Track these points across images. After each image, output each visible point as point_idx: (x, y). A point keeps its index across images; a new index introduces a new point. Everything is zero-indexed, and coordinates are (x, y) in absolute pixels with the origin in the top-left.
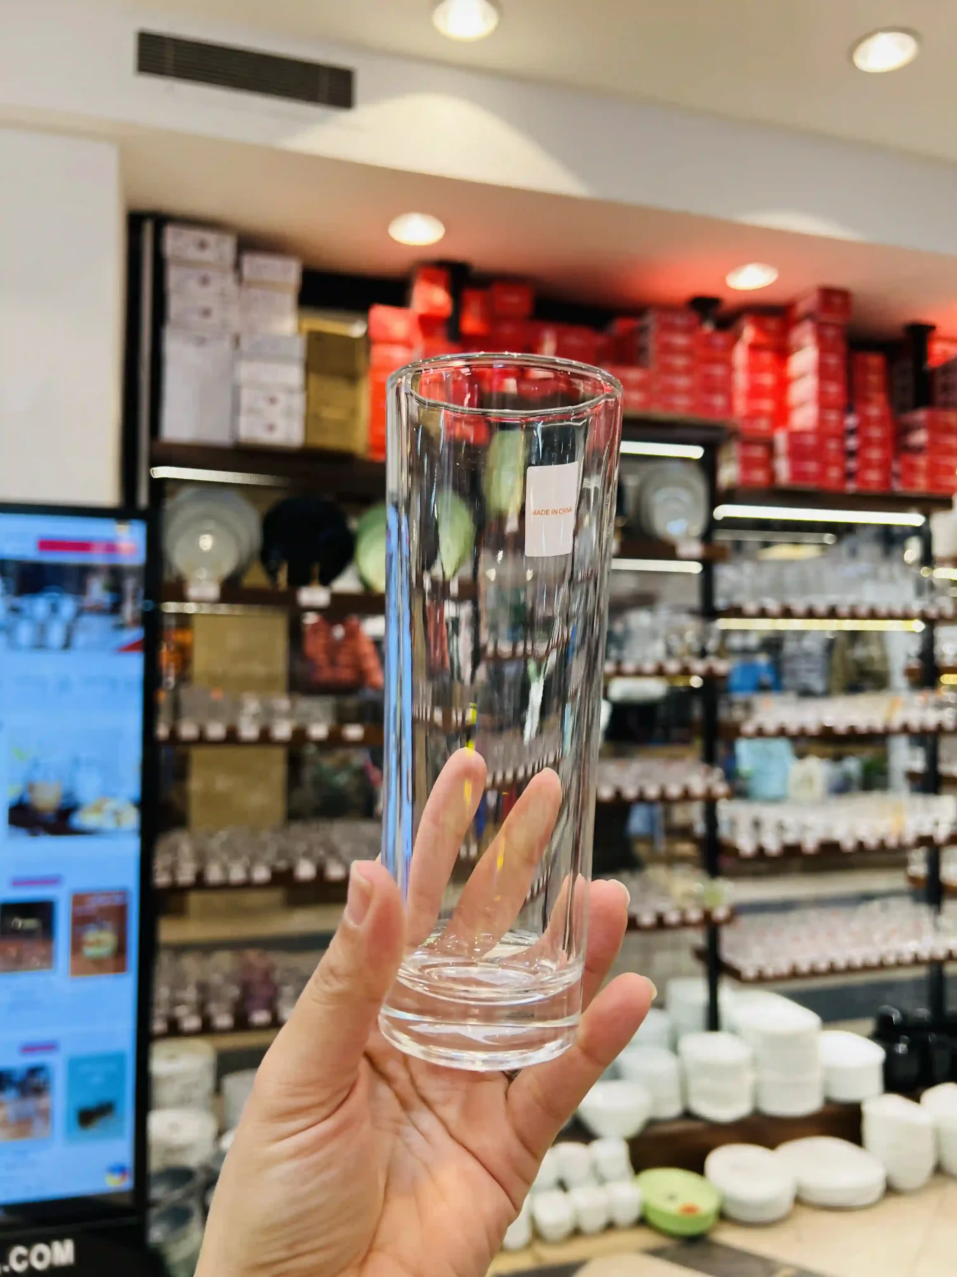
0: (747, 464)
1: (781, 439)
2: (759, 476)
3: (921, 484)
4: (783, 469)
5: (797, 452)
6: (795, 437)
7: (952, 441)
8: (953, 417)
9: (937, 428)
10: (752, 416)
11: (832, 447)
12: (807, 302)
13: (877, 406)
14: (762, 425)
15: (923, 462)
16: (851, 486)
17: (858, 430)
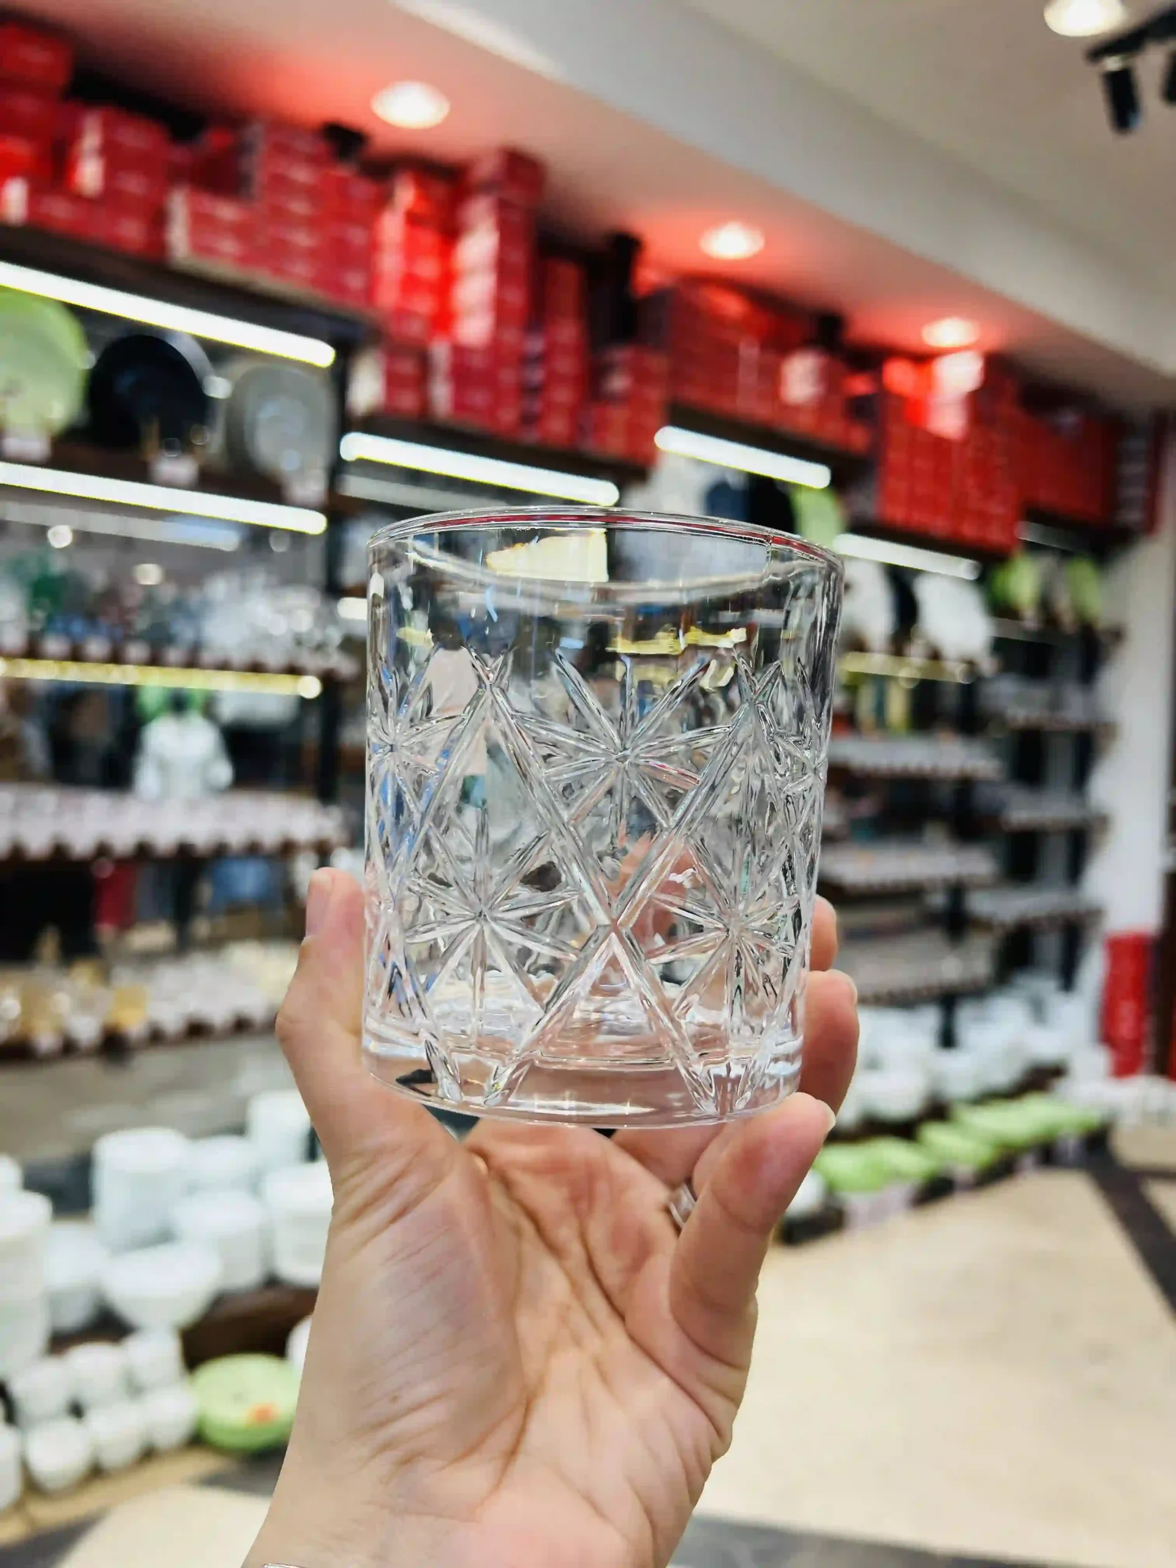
0: (393, 381)
1: (440, 352)
2: (407, 401)
3: (615, 445)
4: (441, 394)
5: (462, 375)
6: (459, 351)
7: (655, 394)
8: (658, 363)
9: (641, 376)
10: (402, 314)
11: (507, 376)
12: (487, 168)
13: (567, 332)
14: (415, 328)
15: (618, 415)
16: (531, 437)
17: (543, 359)
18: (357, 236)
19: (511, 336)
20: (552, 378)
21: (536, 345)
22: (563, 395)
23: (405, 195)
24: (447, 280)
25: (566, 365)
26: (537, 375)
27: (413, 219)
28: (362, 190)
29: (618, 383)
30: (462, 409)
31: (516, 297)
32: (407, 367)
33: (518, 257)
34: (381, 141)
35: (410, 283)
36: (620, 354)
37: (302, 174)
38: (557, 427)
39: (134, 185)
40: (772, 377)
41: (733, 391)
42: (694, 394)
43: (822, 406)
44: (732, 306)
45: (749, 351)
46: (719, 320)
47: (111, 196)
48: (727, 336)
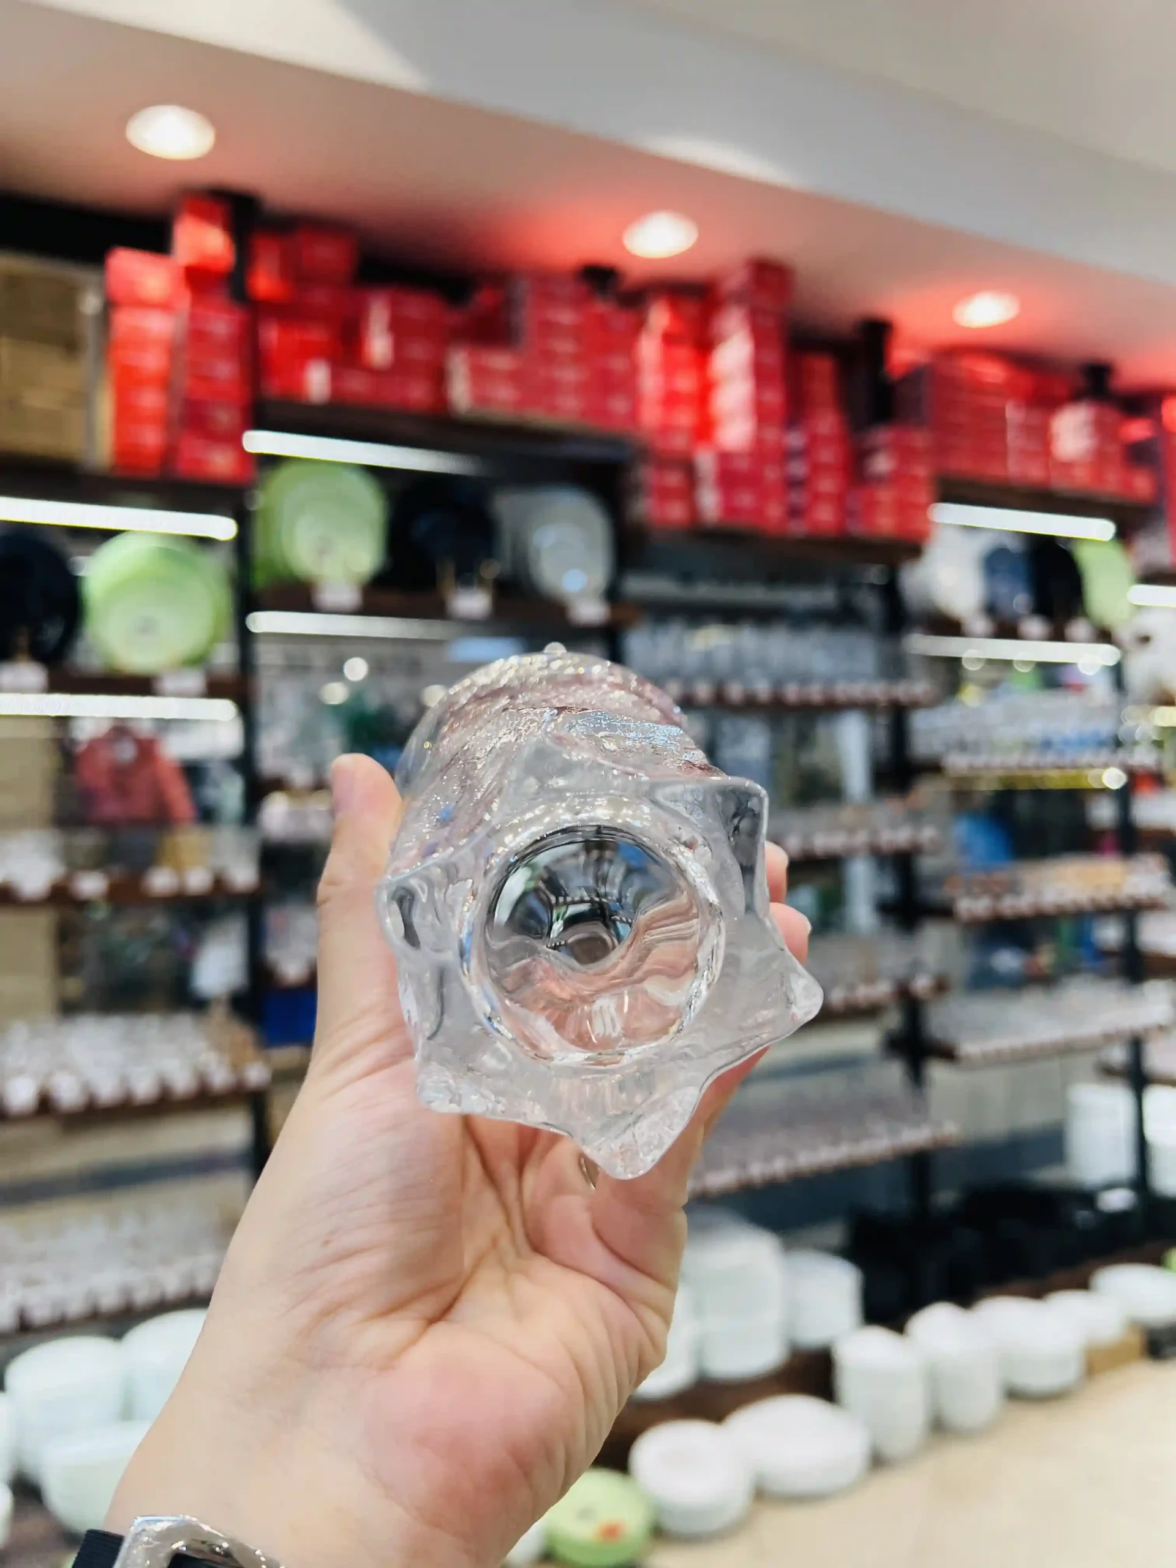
0: (662, 494)
1: (706, 461)
2: (677, 511)
3: (883, 526)
4: (710, 500)
5: (729, 479)
6: (725, 458)
7: (921, 471)
8: (920, 439)
9: (905, 454)
10: (666, 429)
11: (771, 474)
12: (736, 280)
13: (827, 423)
14: (679, 442)
15: (885, 496)
17: (804, 453)
18: (618, 364)
19: (772, 434)
20: (817, 468)
21: (795, 440)
22: (827, 485)
23: (659, 318)
24: (705, 391)
25: (827, 455)
26: (798, 469)
27: (669, 339)
28: (620, 320)
29: (882, 464)
30: (729, 508)
31: (774, 397)
32: (673, 479)
33: (773, 358)
34: (635, 273)
35: (671, 399)
36: (882, 435)
37: (566, 317)
38: (825, 515)
39: (418, 351)
40: (1042, 437)
41: (1002, 455)
42: (962, 464)
43: (1099, 458)
44: (993, 372)
45: (1013, 414)
46: (979, 387)
47: (400, 365)
48: (991, 401)
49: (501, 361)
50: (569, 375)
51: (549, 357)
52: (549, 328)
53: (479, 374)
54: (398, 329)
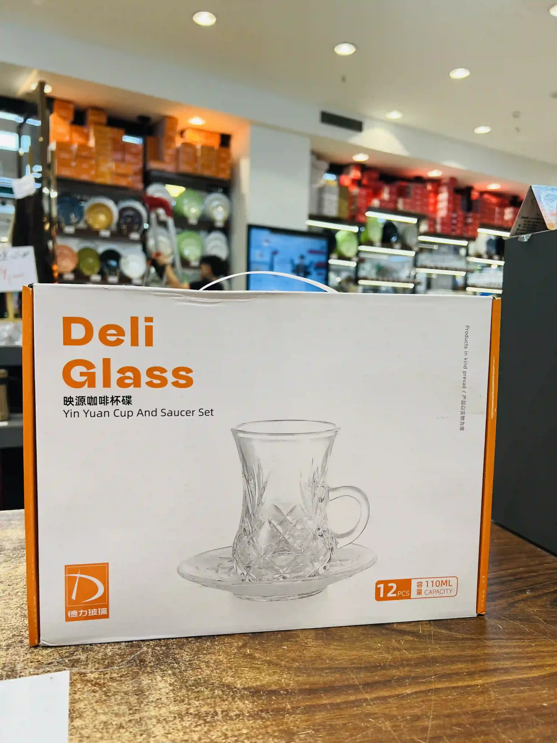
0: (430, 226)
1: (438, 219)
2: (432, 230)
3: (470, 234)
4: (439, 228)
5: (443, 224)
6: (441, 218)
7: (477, 222)
8: (478, 215)
9: (475, 218)
11: (450, 222)
12: (446, 180)
13: (460, 212)
15: (470, 227)
16: (453, 234)
17: (456, 218)
18: (425, 200)
19: (450, 214)
20: (458, 222)
21: (454, 215)
22: (460, 225)
23: (429, 187)
24: (436, 203)
25: (460, 219)
26: (455, 221)
29: (470, 221)
30: (443, 230)
31: (451, 206)
32: (432, 223)
33: (452, 197)
36: (471, 214)
38: (458, 232)
39: (393, 198)
40: (502, 214)
41: (493, 219)
42: (485, 221)
43: (514, 219)
44: (494, 200)
45: (497, 209)
46: (491, 204)
47: (390, 201)
48: (493, 207)
49: (408, 200)
50: (418, 203)
51: (416, 200)
52: (416, 194)
53: (405, 204)
54: (391, 193)
